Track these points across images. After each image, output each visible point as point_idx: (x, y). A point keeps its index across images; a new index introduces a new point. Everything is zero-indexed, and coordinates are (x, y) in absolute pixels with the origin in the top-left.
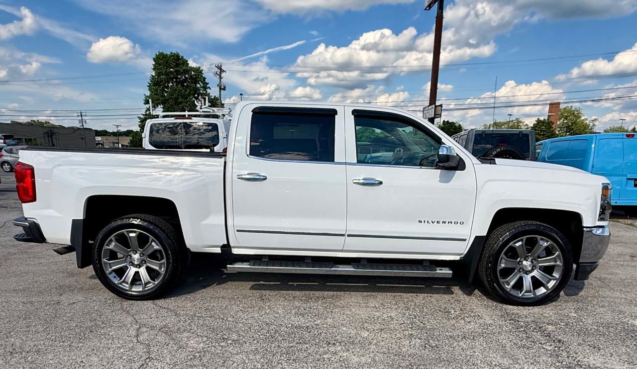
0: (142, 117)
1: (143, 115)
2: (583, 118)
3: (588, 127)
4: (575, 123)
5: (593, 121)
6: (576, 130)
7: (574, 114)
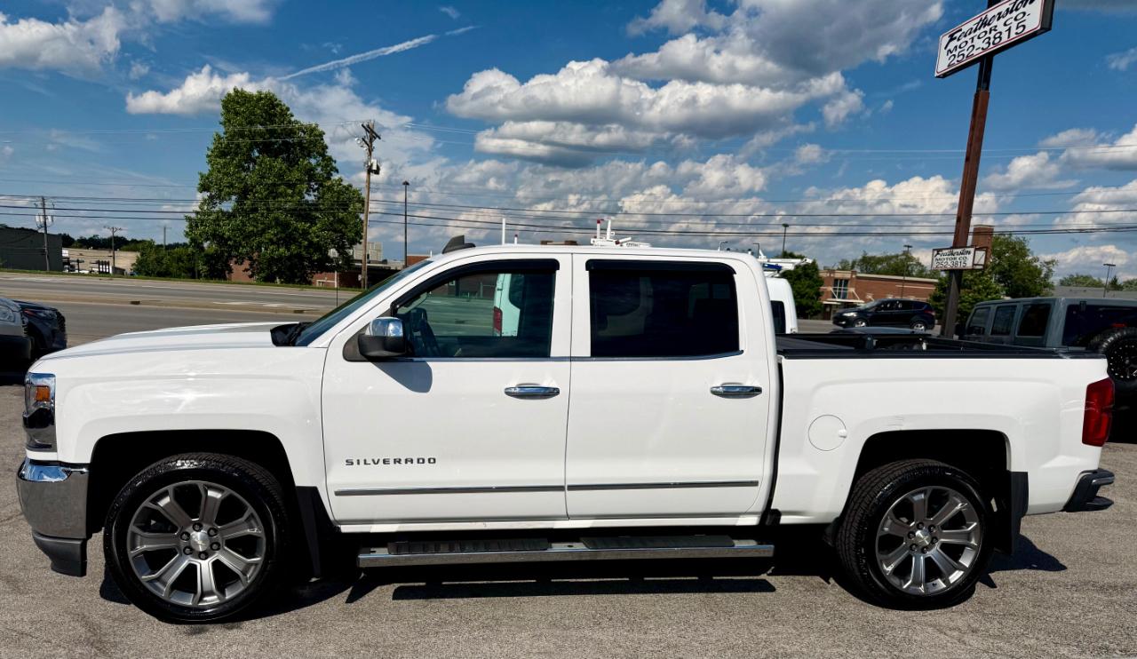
0: (193, 216)
1: (197, 213)
2: (1030, 258)
3: (1040, 273)
4: (1014, 266)
5: (1048, 263)
6: (1018, 279)
7: (1014, 248)
